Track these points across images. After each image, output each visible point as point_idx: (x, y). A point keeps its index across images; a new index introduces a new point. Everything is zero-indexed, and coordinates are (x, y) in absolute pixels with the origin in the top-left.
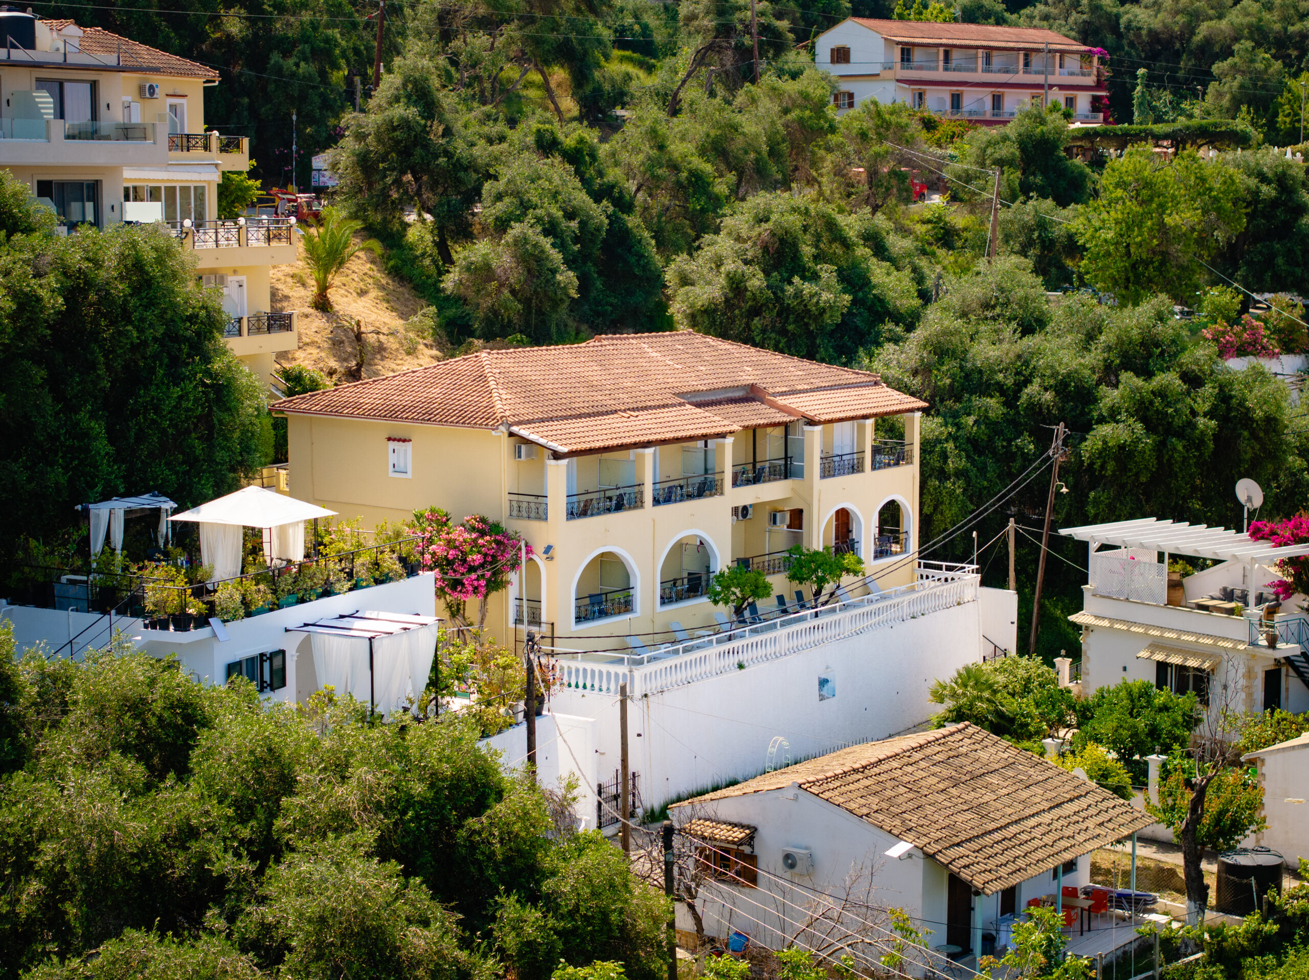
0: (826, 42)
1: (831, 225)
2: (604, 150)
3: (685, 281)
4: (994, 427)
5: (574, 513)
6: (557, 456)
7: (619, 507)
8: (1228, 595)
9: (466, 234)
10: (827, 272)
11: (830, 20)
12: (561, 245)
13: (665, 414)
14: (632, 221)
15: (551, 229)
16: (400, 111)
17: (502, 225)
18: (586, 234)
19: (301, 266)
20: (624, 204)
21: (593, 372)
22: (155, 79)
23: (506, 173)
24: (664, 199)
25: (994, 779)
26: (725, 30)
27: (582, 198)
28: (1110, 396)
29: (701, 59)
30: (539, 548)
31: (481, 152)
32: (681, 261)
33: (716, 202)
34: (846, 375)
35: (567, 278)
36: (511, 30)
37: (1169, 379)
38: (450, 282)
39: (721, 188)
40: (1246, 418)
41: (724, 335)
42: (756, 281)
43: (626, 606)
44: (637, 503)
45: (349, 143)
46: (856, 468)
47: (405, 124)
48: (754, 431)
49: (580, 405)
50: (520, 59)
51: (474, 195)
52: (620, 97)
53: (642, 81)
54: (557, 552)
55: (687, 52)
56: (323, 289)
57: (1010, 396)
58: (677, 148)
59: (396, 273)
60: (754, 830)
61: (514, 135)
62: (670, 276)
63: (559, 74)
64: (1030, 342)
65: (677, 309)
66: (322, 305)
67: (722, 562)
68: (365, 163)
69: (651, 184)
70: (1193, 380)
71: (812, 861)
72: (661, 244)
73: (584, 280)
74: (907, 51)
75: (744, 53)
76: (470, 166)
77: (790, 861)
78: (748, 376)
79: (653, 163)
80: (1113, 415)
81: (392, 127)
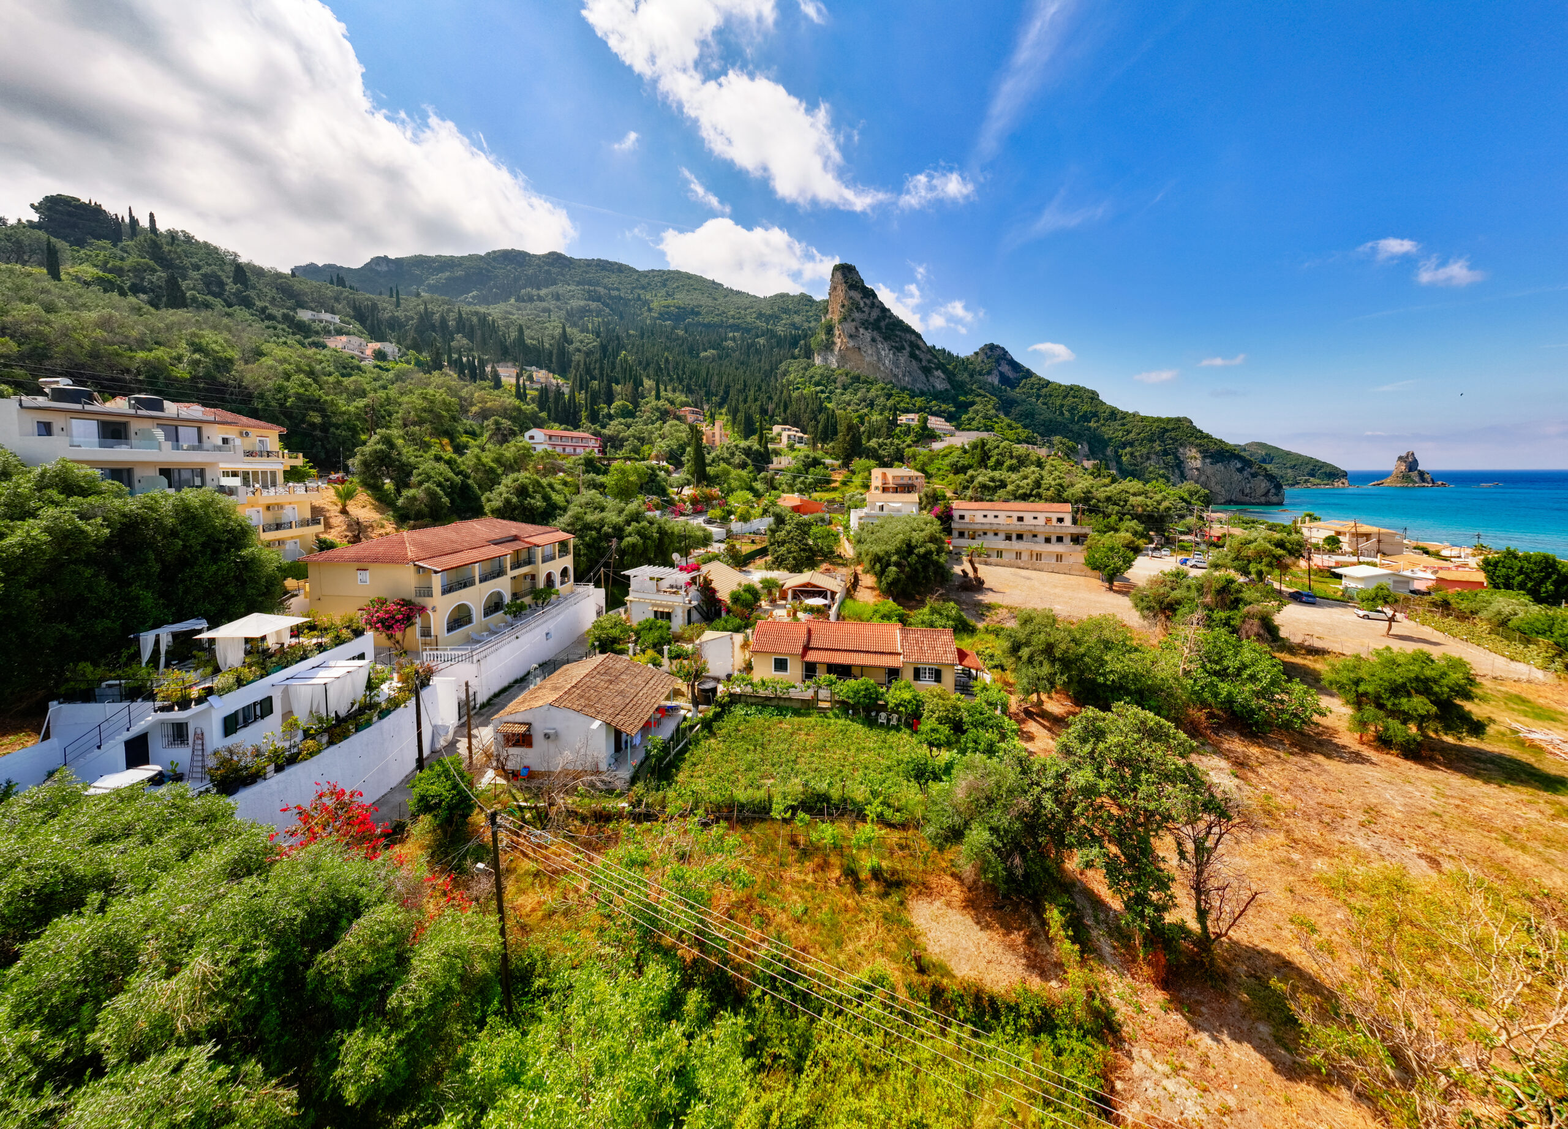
0: (527, 434)
1: (538, 482)
2: (459, 460)
3: (489, 500)
4: (594, 540)
5: (444, 592)
6: (436, 572)
7: (465, 586)
8: (672, 587)
9: (407, 486)
10: (538, 496)
11: (528, 429)
12: (443, 490)
13: (483, 550)
14: (470, 481)
15: (439, 485)
16: (379, 447)
17: (420, 483)
18: (453, 485)
19: (335, 499)
20: (467, 476)
21: (453, 536)
22: (249, 430)
23: (422, 467)
24: (480, 475)
25: (624, 677)
26: (498, 429)
27: (451, 474)
28: (629, 529)
29: (491, 437)
30: (430, 607)
31: (412, 460)
32: (488, 494)
33: (498, 476)
34: (548, 529)
35: (445, 500)
36: (427, 425)
37: (645, 523)
38: (400, 502)
39: (499, 471)
40: (666, 533)
41: (503, 518)
42: (515, 500)
43: (470, 621)
44: (472, 583)
45: (358, 457)
46: (553, 558)
47: (381, 451)
48: (517, 552)
49: (447, 550)
50: (431, 435)
51: (410, 474)
52: (466, 447)
53: (472, 442)
54: (438, 609)
55: (486, 435)
56: (344, 506)
57: (599, 531)
58: (484, 460)
59: (379, 500)
60: (530, 724)
61: (426, 455)
62: (483, 499)
63: (446, 441)
64: (603, 514)
65: (487, 509)
66: (344, 511)
67: (507, 599)
68: (365, 464)
69: (476, 470)
70: (651, 523)
71: (556, 735)
72: (480, 487)
73: (452, 501)
74: (550, 437)
75: (504, 436)
76: (409, 464)
77: (547, 736)
78: (514, 532)
79: (476, 465)
80: (630, 535)
81: (376, 452)
